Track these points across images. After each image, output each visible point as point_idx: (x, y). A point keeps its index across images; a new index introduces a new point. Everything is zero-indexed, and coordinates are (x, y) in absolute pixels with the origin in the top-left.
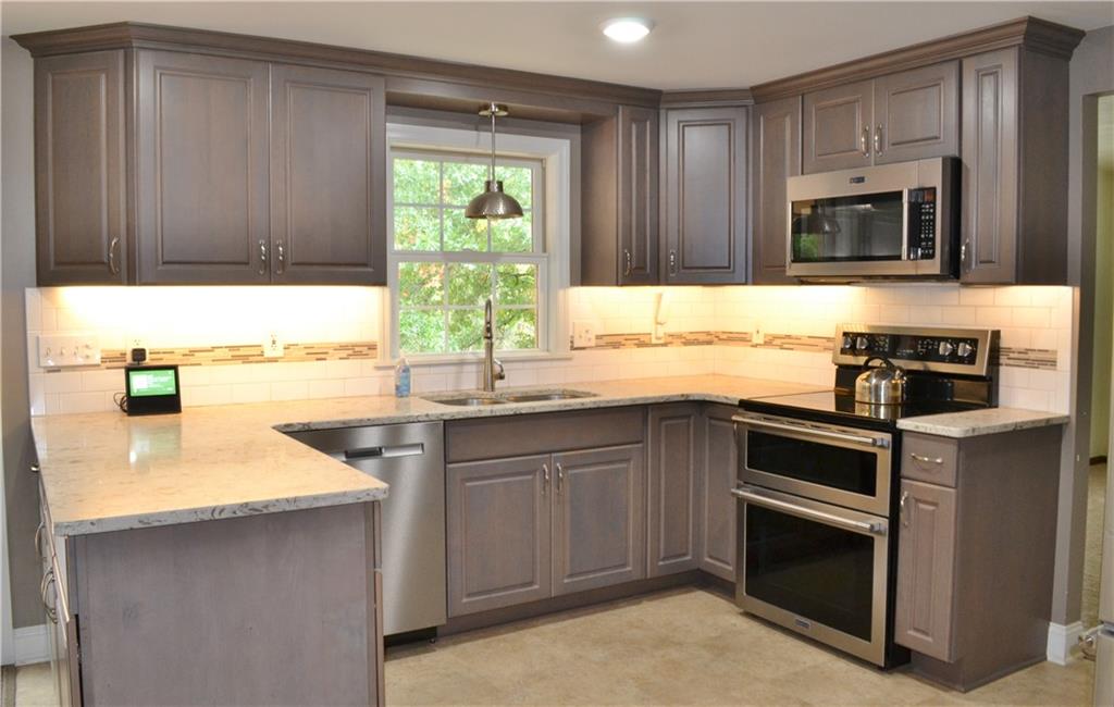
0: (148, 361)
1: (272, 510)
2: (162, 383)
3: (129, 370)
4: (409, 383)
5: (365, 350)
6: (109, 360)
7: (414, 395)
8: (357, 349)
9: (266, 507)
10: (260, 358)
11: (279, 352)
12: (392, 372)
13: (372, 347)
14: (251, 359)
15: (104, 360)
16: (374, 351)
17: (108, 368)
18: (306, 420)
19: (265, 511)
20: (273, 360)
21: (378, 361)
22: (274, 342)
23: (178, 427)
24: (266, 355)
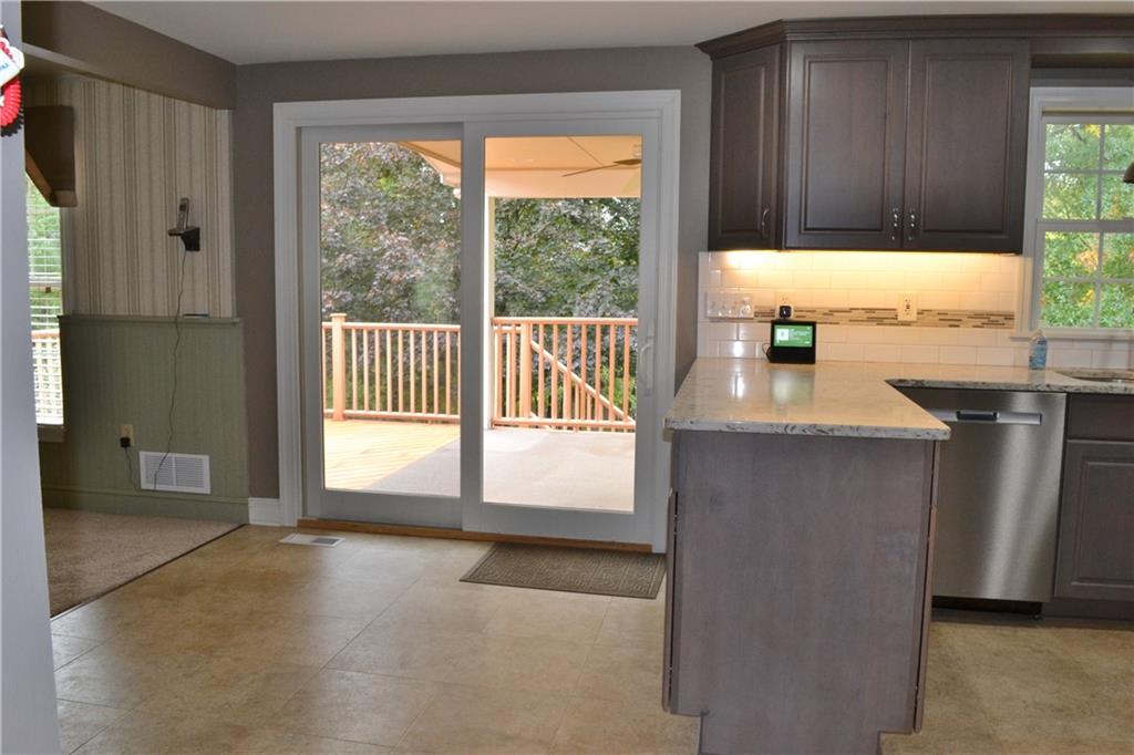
0: (793, 317)
1: (837, 433)
2: (801, 337)
3: (775, 324)
4: (1045, 356)
5: (1001, 319)
6: (761, 314)
7: (1049, 369)
8: (992, 318)
9: (832, 430)
10: (895, 322)
11: (913, 317)
12: (1027, 344)
13: (1009, 317)
14: (885, 321)
15: (756, 314)
16: (1010, 322)
17: (760, 322)
18: (919, 378)
19: (831, 434)
20: (907, 324)
21: (1014, 332)
22: (908, 307)
23: (811, 376)
24: (899, 319)
